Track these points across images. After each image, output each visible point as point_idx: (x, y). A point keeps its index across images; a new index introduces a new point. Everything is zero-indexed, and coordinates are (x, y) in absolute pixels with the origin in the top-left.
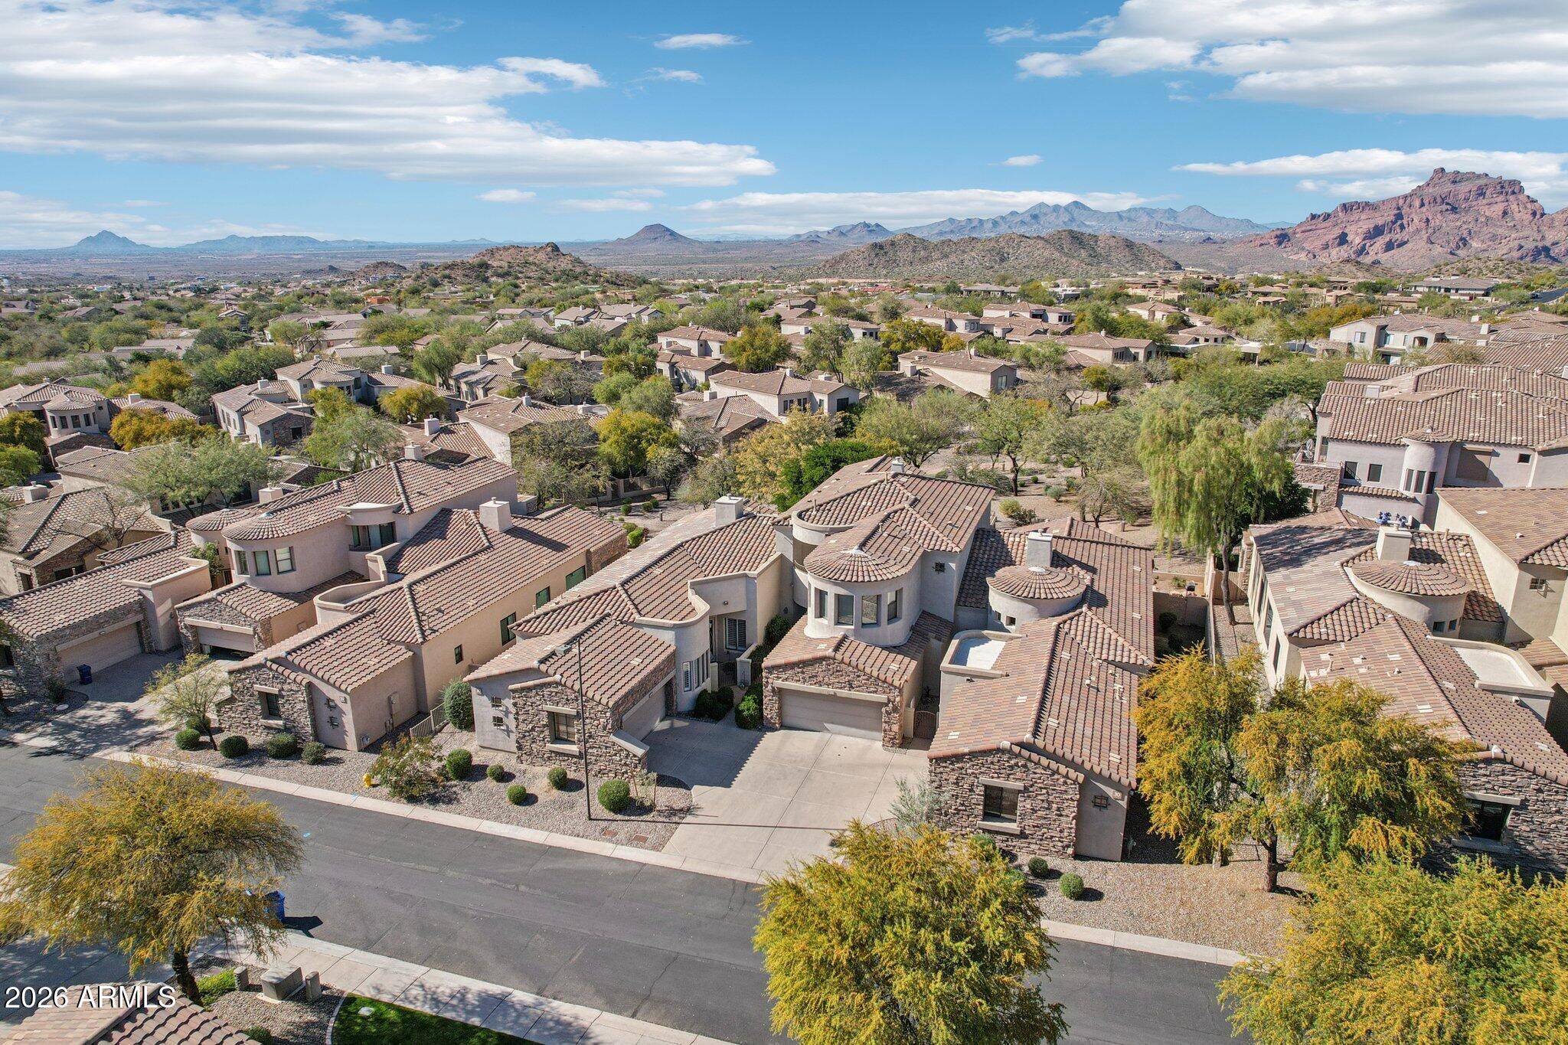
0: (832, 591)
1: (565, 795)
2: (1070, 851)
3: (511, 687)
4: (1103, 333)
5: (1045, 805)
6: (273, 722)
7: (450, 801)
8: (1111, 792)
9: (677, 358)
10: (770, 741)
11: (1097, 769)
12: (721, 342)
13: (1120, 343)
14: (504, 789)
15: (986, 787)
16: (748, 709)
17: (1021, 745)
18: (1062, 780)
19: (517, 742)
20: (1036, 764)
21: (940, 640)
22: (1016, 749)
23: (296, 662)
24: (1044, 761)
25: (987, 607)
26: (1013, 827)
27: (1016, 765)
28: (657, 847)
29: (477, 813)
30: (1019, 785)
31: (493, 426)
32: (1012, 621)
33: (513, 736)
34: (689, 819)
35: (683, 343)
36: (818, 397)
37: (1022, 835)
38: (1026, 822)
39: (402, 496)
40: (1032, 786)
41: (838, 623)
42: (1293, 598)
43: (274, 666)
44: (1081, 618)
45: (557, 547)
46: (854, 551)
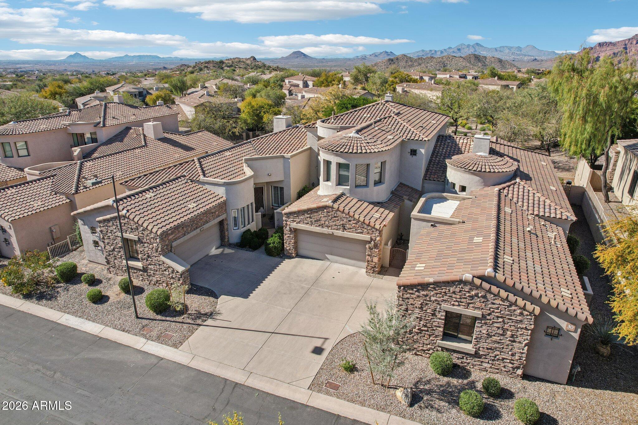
0: (335, 160)
1: (128, 298)
2: (520, 372)
3: (98, 219)
4: (496, 78)
5: (500, 331)
7: (51, 299)
8: (564, 325)
9: (292, 88)
10: (287, 265)
11: (554, 304)
12: (313, 81)
13: (504, 83)
15: (447, 312)
16: (274, 243)
17: (483, 278)
18: (519, 311)
19: (106, 258)
20: (495, 295)
21: (411, 201)
22: (478, 282)
24: (503, 294)
25: (445, 180)
26: (469, 348)
27: (477, 295)
28: (177, 345)
30: (478, 313)
31: (189, 104)
32: (463, 189)
33: (104, 254)
34: (210, 322)
35: (295, 82)
37: (476, 355)
38: (481, 345)
39: (102, 118)
40: (489, 314)
41: (338, 185)
44: (516, 186)
45: (188, 149)
46: (353, 134)
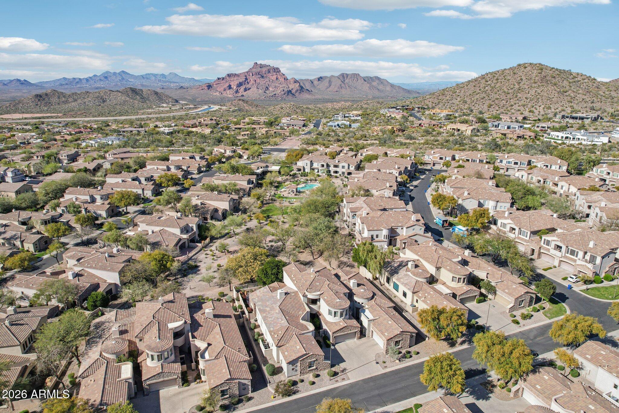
1: (319, 378)
2: (410, 346)
3: (300, 360)
5: (405, 341)
6: (226, 397)
8: (414, 334)
14: (306, 383)
15: (396, 341)
17: (401, 332)
18: (407, 335)
20: (403, 334)
23: (234, 377)
25: (359, 303)
27: (401, 336)
32: (362, 303)
34: (347, 371)
37: (402, 347)
39: (181, 317)
40: (403, 338)
42: (404, 282)
43: (228, 382)
44: (377, 299)
46: (338, 300)
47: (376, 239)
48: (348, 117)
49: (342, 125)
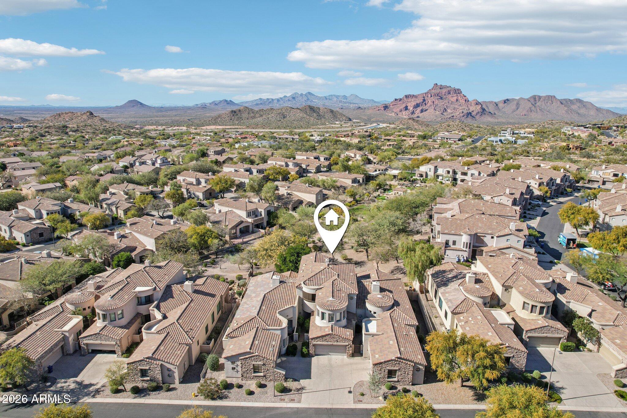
0: (327, 313)
1: (262, 389)
2: (411, 384)
4: (347, 172)
5: (404, 373)
6: (145, 378)
7: (226, 398)
8: (420, 367)
9: (189, 187)
10: (314, 360)
11: (417, 362)
12: (204, 178)
13: (354, 176)
14: (243, 391)
15: (388, 370)
16: (305, 352)
17: (398, 358)
18: (409, 365)
19: (242, 374)
20: (402, 362)
22: (396, 359)
23: (156, 357)
24: (404, 361)
25: (366, 309)
26: (396, 379)
27: (397, 363)
28: (299, 402)
29: (237, 400)
30: (397, 368)
31: (145, 234)
33: (240, 373)
34: (304, 391)
35: (189, 179)
36: (260, 210)
37: (398, 381)
38: (399, 378)
39: (154, 283)
40: (401, 368)
41: (329, 321)
42: (449, 298)
43: (148, 360)
44: (395, 310)
45: (213, 296)
46: (331, 299)
47: (452, 246)
48: (517, 133)
49: (504, 140)
